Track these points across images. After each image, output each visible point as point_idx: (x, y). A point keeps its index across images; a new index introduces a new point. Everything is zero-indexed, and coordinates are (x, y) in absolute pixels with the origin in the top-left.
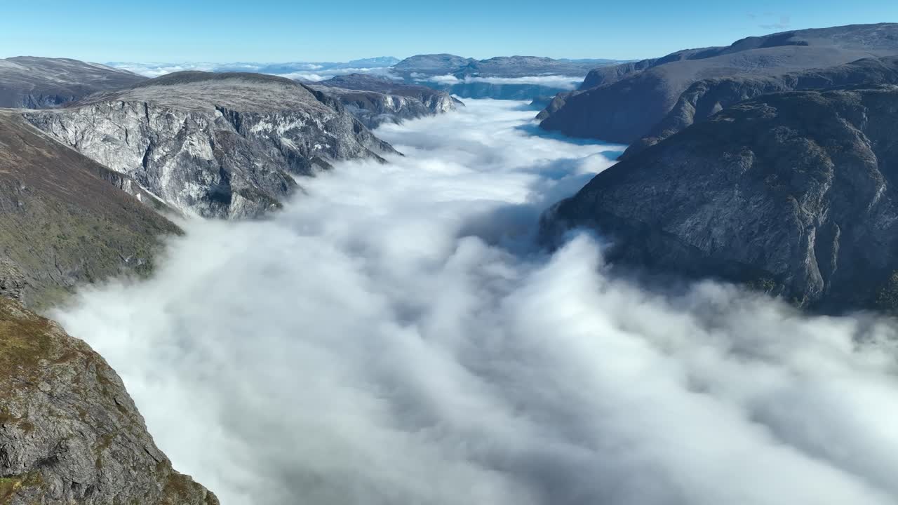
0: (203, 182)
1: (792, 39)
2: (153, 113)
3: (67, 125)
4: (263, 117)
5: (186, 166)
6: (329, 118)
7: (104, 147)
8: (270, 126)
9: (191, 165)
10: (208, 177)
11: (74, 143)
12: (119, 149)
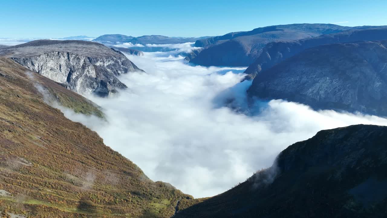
0: (94, 88)
1: (277, 28)
2: (71, 57)
3: (35, 63)
4: (100, 59)
5: (86, 81)
6: (123, 60)
7: (51, 73)
8: (102, 63)
9: (88, 80)
10: (96, 85)
11: (38, 71)
12: (57, 74)
